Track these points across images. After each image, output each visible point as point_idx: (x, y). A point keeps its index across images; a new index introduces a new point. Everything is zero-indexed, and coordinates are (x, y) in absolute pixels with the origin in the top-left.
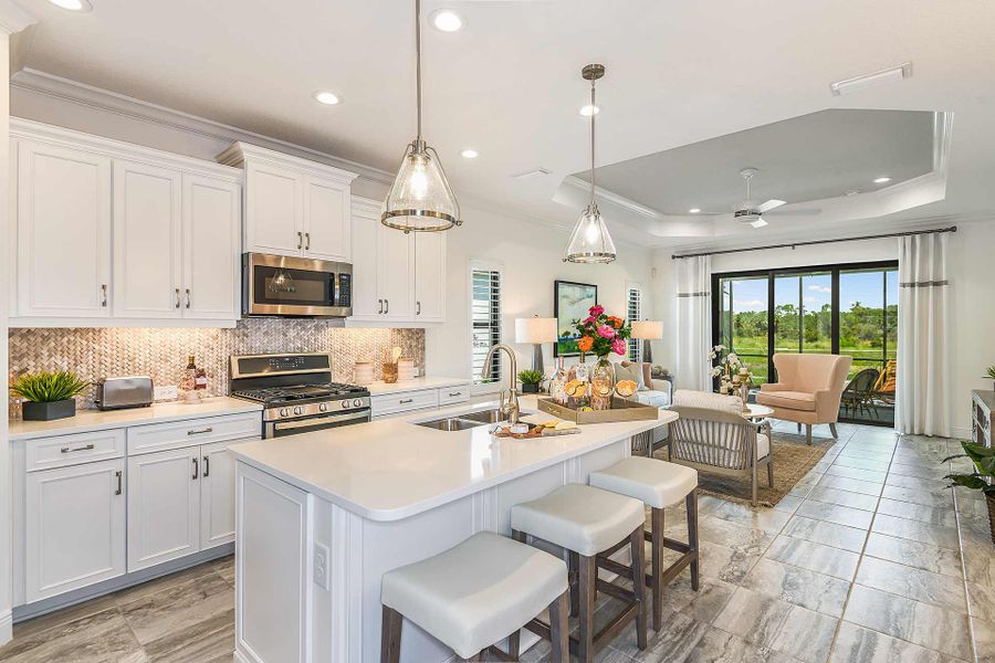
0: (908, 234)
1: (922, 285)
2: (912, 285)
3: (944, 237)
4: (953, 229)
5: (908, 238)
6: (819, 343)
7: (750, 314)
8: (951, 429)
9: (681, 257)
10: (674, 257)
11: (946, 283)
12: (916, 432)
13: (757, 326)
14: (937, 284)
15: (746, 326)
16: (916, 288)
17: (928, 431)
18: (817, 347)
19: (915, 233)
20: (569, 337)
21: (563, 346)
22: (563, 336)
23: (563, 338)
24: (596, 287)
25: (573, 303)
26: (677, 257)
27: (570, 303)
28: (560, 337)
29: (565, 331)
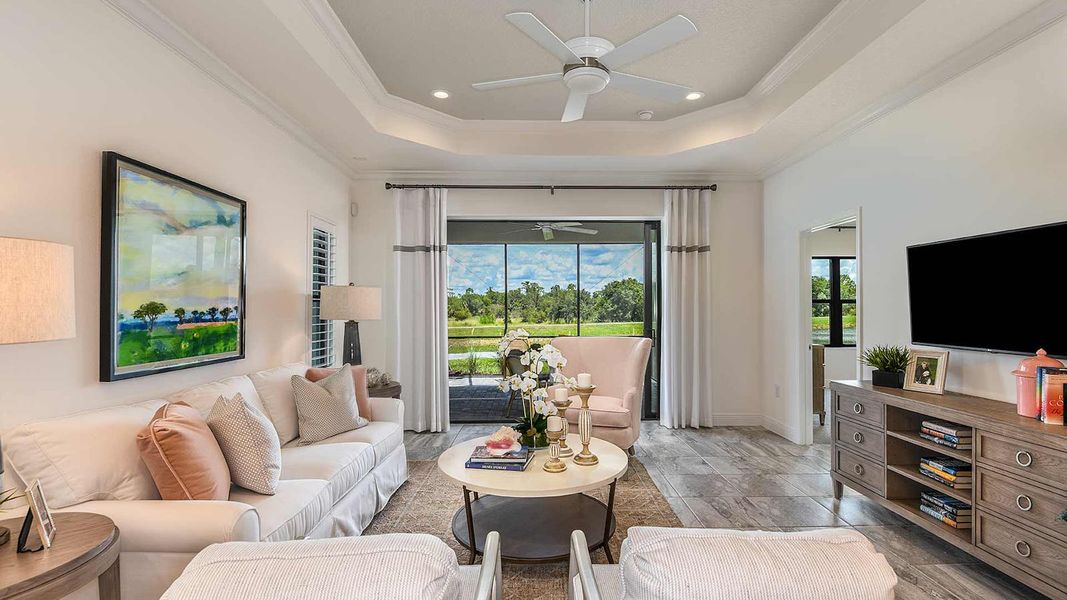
0: (676, 188)
1: (689, 250)
2: (680, 250)
4: (714, 188)
5: (676, 193)
8: (712, 417)
9: (403, 187)
10: (388, 186)
12: (683, 426)
14: (702, 249)
16: (684, 253)
18: (466, 324)
19: (683, 188)
20: (161, 318)
21: (137, 345)
22: (138, 314)
23: (139, 321)
24: (243, 205)
25: (176, 229)
26: (395, 187)
27: (168, 226)
28: (129, 319)
29: (146, 302)
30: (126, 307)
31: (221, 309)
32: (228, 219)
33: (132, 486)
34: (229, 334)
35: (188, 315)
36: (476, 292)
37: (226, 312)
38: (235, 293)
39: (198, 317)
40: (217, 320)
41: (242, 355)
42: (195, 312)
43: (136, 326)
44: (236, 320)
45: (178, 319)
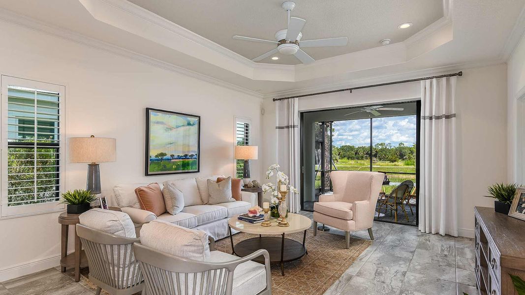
0: (428, 78)
1: (438, 118)
2: (431, 118)
3: (453, 80)
4: (460, 74)
5: (428, 81)
6: (396, 163)
7: (363, 148)
8: (458, 230)
9: (280, 99)
10: (274, 100)
11: (454, 115)
12: (433, 233)
13: (366, 154)
14: (448, 117)
15: (361, 154)
16: (434, 119)
17: (442, 232)
18: (395, 165)
19: (433, 78)
20: (165, 157)
21: (157, 165)
22: (156, 156)
23: (157, 158)
24: (199, 117)
25: (170, 129)
26: (276, 100)
27: (167, 128)
28: (153, 157)
29: (159, 152)
30: (153, 154)
31: (190, 154)
32: (192, 123)
33: (138, 205)
34: (193, 163)
35: (176, 157)
36: (406, 145)
37: (192, 156)
38: (196, 149)
39: (179, 157)
40: (188, 159)
41: (199, 171)
42: (178, 156)
43: (156, 160)
44: (196, 158)
45: (171, 158)
